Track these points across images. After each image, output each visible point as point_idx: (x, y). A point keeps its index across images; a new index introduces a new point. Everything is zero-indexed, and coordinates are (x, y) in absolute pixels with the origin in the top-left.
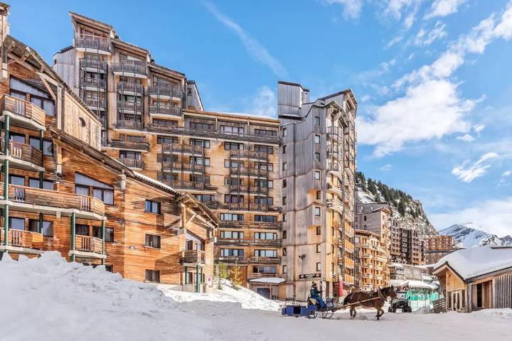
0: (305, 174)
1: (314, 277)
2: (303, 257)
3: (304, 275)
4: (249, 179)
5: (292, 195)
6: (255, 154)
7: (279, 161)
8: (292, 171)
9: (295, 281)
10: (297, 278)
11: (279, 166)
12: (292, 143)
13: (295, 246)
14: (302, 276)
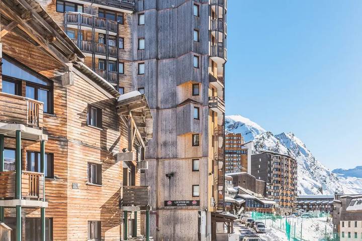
0: (173, 57)
1: (188, 205)
2: (170, 176)
3: (173, 202)
4: (94, 58)
5: (154, 86)
6: (102, 22)
7: (132, 34)
8: (154, 50)
9: (157, 209)
10: (160, 205)
11: (132, 42)
12: (154, 10)
13: (158, 159)
14: (169, 203)
